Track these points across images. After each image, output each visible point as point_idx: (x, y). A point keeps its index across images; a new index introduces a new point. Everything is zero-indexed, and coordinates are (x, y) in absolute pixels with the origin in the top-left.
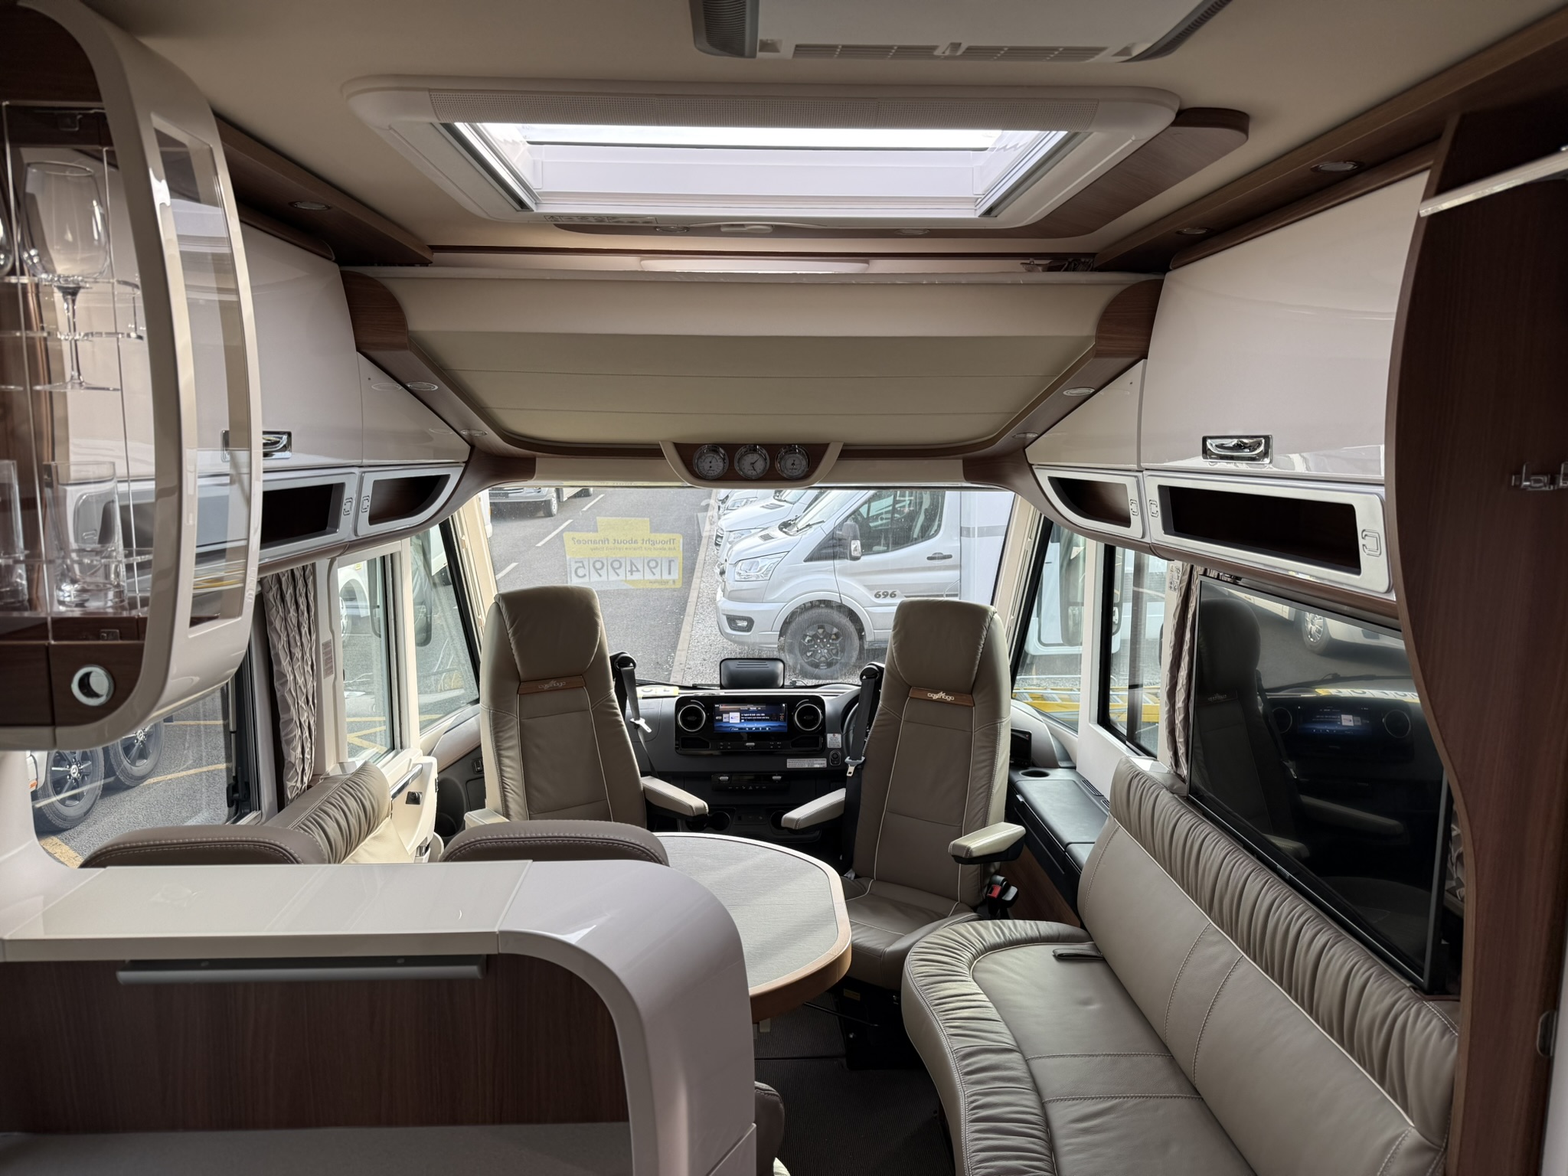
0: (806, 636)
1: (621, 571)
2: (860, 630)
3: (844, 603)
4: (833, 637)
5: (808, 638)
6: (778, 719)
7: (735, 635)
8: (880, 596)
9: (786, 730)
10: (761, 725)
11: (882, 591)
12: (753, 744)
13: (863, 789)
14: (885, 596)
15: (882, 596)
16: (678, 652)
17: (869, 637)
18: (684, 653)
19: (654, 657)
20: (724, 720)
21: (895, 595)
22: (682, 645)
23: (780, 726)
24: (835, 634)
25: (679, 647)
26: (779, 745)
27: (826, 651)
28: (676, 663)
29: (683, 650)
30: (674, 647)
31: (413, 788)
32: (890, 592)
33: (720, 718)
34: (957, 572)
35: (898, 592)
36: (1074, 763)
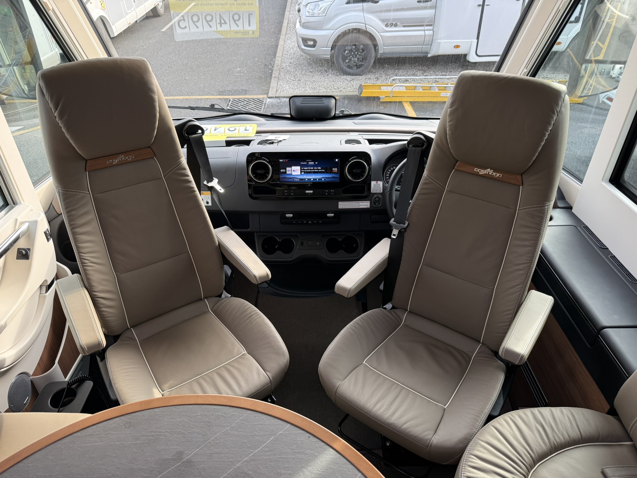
0: (345, 50)
1: (213, 24)
2: (375, 46)
3: (368, 30)
4: (361, 51)
5: (347, 52)
6: (331, 172)
7: (306, 50)
8: (388, 26)
9: (338, 180)
10: (318, 177)
11: (390, 23)
12: (312, 192)
13: (405, 248)
14: (392, 26)
15: (390, 26)
16: (277, 58)
17: (381, 51)
18: (280, 59)
19: (264, 61)
20: (288, 173)
21: (397, 25)
22: (279, 54)
23: (333, 177)
24: (362, 49)
25: (277, 55)
26: (332, 192)
27: (356, 59)
28: (276, 65)
29: (279, 57)
30: (275, 55)
31: (22, 244)
32: (394, 23)
33: (284, 170)
34: (432, 11)
35: (399, 24)
36: (569, 204)
